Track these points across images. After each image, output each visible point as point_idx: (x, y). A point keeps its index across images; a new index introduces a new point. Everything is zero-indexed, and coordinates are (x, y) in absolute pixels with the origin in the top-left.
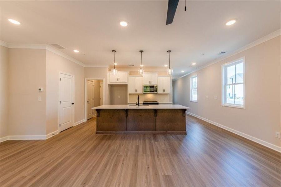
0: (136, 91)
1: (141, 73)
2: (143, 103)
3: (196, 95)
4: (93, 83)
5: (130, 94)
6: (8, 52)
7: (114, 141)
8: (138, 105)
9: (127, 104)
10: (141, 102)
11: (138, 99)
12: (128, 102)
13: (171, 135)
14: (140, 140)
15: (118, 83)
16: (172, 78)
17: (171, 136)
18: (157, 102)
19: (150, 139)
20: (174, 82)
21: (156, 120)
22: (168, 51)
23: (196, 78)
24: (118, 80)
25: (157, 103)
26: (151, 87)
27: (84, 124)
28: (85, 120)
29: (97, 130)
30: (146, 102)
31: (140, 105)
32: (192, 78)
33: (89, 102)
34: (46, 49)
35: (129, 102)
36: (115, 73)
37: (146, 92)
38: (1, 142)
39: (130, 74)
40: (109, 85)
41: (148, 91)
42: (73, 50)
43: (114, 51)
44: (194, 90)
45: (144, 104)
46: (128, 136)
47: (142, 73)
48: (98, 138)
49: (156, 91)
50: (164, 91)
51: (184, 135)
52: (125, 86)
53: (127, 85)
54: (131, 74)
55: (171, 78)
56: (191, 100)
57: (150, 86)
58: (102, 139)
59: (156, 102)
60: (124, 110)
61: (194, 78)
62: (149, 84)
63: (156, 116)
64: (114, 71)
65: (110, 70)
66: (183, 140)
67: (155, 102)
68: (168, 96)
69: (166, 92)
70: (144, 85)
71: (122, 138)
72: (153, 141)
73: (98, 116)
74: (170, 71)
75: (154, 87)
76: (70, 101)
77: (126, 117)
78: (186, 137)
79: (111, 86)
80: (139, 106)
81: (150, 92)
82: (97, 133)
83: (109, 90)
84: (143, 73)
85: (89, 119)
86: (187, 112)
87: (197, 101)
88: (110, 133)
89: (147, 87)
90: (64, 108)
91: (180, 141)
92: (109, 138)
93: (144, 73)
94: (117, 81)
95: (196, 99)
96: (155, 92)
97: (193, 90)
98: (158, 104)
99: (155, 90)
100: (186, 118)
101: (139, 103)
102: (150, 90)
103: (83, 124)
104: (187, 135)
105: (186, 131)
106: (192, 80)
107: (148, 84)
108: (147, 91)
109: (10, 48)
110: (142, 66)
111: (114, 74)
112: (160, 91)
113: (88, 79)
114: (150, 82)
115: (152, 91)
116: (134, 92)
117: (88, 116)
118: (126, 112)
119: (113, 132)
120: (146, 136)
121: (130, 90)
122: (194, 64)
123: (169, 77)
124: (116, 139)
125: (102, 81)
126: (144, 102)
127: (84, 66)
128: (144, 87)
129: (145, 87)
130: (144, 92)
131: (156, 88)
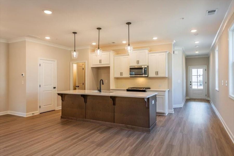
0: (121, 74)
6: (8, 46)
8: (100, 90)
15: (100, 65)
20: (208, 59)
21: (114, 109)
22: (127, 23)
24: (100, 61)
29: (62, 115)
31: (102, 91)
33: (79, 87)
34: (26, 40)
38: (1, 115)
42: (45, 37)
50: (157, 73)
53: (109, 67)
62: (137, 65)
63: (115, 105)
64: (99, 51)
65: (94, 51)
70: (130, 67)
75: (142, 68)
76: (51, 85)
77: (86, 103)
80: (100, 92)
90: (44, 92)
99: (143, 72)
107: (135, 65)
109: (9, 43)
111: (99, 54)
114: (138, 62)
116: (119, 76)
118: (84, 98)
122: (194, 31)
126: (128, 89)
127: (69, 49)
128: (130, 69)
129: (132, 69)
130: (131, 76)
131: (145, 69)
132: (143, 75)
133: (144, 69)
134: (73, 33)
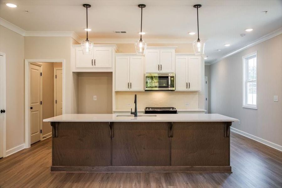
0: (130, 85)
1: (141, 50)
2: (144, 110)
3: (255, 96)
4: (41, 70)
5: (117, 92)
7: (87, 185)
8: (135, 114)
9: (112, 113)
10: (141, 108)
11: (135, 102)
12: (114, 110)
13: (201, 174)
14: (139, 182)
16: (206, 58)
17: (201, 176)
18: (173, 108)
19: (158, 181)
20: (209, 68)
21: (170, 144)
22: (195, 6)
23: (255, 59)
24: (94, 62)
25: (174, 110)
26: (160, 77)
27: (25, 153)
28: (26, 145)
29: (53, 164)
30: (151, 110)
31: (138, 114)
32: (247, 59)
33: (33, 110)
35: (116, 109)
36: (89, 48)
37: (150, 87)
39: (117, 51)
40: (74, 73)
41: (156, 87)
43: (87, 6)
44: (251, 83)
45: (147, 112)
46: (115, 175)
47: (143, 49)
48: (55, 178)
49: (172, 86)
50: (188, 85)
51: (226, 174)
52: (109, 75)
53: (111, 73)
54: (120, 49)
55: (202, 58)
56: (244, 104)
57: (160, 75)
58: (65, 180)
59: (171, 110)
60: (107, 123)
61: (251, 58)
62: (158, 72)
63: (172, 136)
65: (77, 43)
66: (224, 182)
67: (170, 108)
68: (197, 96)
69: (192, 89)
71: (102, 178)
72: (164, 185)
73: (54, 136)
74: (199, 45)
75: (167, 77)
77: (111, 138)
78: (231, 177)
79: (79, 76)
81: (159, 87)
82: (53, 169)
83: (74, 83)
84: (145, 49)
85: (35, 144)
86: (233, 129)
87: (255, 107)
88: (80, 170)
89: (152, 78)
91: (219, 184)
92: (79, 178)
93: (147, 48)
94: (90, 66)
95: (255, 103)
96: (169, 89)
97: (248, 84)
98: (175, 112)
99: (170, 83)
100: (231, 141)
101: (138, 110)
102: (159, 83)
103: (23, 154)
104: (231, 174)
105: (231, 165)
106: (247, 64)
107: (156, 72)
108: (154, 85)
110: (143, 33)
112: (180, 86)
113: (32, 61)
114: (160, 67)
115: (164, 85)
116: (125, 89)
117: (32, 138)
118: (111, 128)
119: (86, 167)
120: (151, 175)
121: (118, 84)
122: (249, 30)
123: (200, 57)
124: (93, 181)
125: (60, 65)
126: (147, 110)
127: (24, 35)
128: (147, 77)
130: (148, 89)
131: (173, 79)
132: (168, 87)
133: (171, 79)
134: (84, 5)
